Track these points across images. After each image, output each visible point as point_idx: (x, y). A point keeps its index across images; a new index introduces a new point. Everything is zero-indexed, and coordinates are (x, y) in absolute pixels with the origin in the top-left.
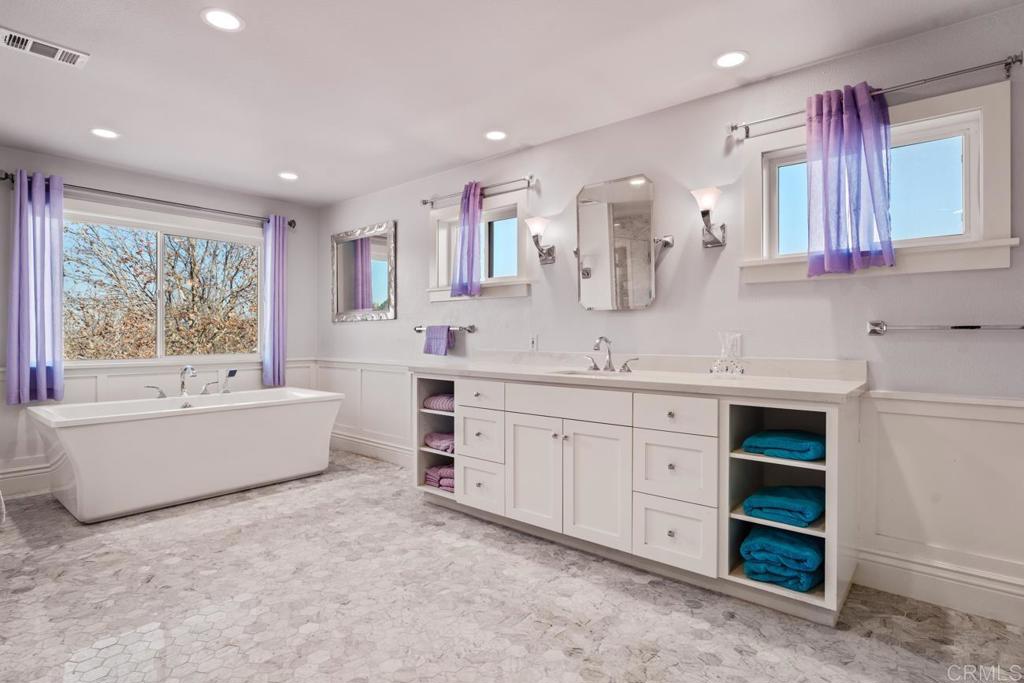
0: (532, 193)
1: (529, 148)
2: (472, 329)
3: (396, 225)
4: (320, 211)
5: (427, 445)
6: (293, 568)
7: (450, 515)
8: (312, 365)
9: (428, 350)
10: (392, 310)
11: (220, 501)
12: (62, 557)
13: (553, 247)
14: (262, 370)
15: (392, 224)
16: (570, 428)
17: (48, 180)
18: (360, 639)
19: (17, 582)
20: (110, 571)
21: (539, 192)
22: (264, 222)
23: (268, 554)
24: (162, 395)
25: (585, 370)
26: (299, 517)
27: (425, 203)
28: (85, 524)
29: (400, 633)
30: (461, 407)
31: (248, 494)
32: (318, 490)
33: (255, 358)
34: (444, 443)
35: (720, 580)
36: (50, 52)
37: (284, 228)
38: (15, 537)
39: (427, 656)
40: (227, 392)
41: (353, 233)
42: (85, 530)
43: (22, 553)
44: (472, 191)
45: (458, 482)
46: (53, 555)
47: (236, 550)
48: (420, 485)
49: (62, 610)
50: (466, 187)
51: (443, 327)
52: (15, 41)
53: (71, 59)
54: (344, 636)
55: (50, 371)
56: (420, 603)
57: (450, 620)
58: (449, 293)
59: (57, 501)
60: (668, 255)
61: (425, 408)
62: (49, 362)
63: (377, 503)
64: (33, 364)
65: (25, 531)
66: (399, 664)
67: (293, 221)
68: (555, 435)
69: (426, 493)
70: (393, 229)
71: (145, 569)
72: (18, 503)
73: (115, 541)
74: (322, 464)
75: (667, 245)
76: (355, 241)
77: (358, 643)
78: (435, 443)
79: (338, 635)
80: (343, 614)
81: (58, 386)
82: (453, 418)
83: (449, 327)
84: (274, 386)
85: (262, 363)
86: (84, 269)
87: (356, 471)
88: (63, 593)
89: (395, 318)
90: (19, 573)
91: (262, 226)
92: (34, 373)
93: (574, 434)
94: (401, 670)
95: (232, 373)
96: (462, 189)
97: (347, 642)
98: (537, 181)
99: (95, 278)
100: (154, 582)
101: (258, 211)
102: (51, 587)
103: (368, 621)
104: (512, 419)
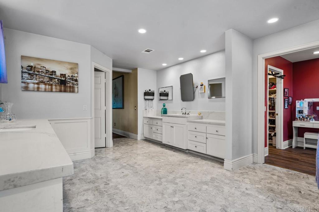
18: (160, 194)
29: (147, 194)
39: (142, 187)
54: (164, 196)
56: (138, 204)
57: (132, 196)
66: (149, 187)
77: (160, 193)
79: (166, 196)
80: (165, 203)
94: (149, 185)
97: (163, 194)
103: (157, 200)
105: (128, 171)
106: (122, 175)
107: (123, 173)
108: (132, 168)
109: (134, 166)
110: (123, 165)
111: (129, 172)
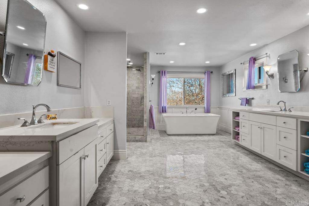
0: (268, 58)
1: (267, 45)
2: (253, 99)
3: (235, 70)
4: (219, 68)
5: (235, 129)
6: (196, 147)
7: (238, 147)
8: (218, 108)
9: (241, 105)
10: (234, 94)
11: (190, 136)
12: (164, 139)
13: (273, 74)
14: (205, 109)
15: (234, 70)
16: (263, 126)
17: (165, 71)
19: (158, 140)
20: (169, 141)
21: (270, 57)
22: (205, 73)
23: (194, 145)
24: (183, 113)
25: (278, 110)
26: (204, 141)
27: (241, 64)
28: (168, 135)
30: (241, 119)
31: (197, 136)
32: (211, 138)
33: (204, 106)
34: (238, 129)
35: (297, 172)
36: (162, 54)
37: (209, 74)
38: (159, 135)
40: (195, 113)
41: (226, 73)
42: (168, 136)
43: (159, 137)
44: (251, 60)
45: (240, 139)
46: (163, 138)
47: (189, 143)
48: (233, 139)
49: (162, 144)
50: (250, 59)
51: (245, 98)
52: (157, 54)
53: (164, 54)
55: (165, 107)
58: (246, 88)
59: (165, 131)
60: (306, 75)
61: (235, 119)
62: (165, 106)
63: (222, 142)
64: (163, 106)
65: (160, 134)
67: (212, 72)
68: (259, 127)
69: (236, 142)
70: (235, 72)
71: (174, 142)
72: (160, 131)
73: (171, 138)
74: (215, 132)
75: (306, 71)
76: (230, 74)
78: (236, 129)
81: (166, 110)
82: (239, 122)
83: (247, 98)
84: (207, 113)
85: (205, 107)
86: (178, 85)
87: (224, 136)
88: (163, 142)
89: (235, 96)
90: (158, 139)
91: (205, 74)
92: (163, 107)
93: (264, 127)
95: (196, 109)
96: (249, 60)
98: (269, 54)
99: (179, 87)
100: (174, 144)
101: (203, 70)
102: (161, 142)
104: (251, 122)
105: (220, 180)
106: (226, 177)
107: (226, 179)
108: (214, 183)
109: (210, 185)
110: (226, 193)
111: (219, 178)
